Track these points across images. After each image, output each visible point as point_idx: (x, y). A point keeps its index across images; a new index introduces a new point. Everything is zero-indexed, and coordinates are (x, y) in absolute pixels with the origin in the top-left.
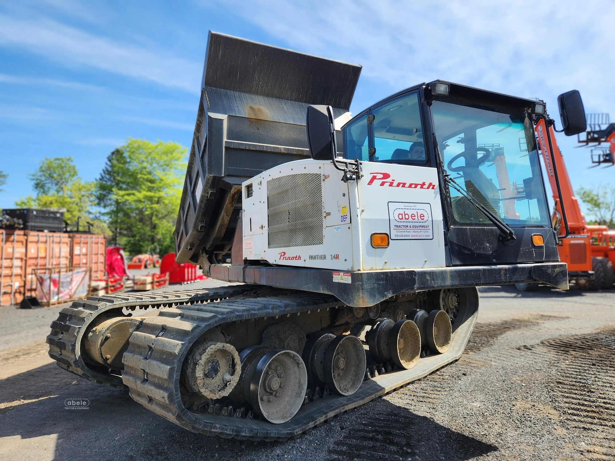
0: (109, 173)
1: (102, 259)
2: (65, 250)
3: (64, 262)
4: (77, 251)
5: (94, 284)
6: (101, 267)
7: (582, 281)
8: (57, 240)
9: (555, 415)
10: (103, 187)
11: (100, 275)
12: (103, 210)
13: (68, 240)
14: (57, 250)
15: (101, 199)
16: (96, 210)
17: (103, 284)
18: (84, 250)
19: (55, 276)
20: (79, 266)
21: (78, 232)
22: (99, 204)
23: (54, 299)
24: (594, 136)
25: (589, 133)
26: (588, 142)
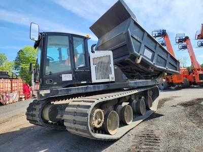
0: (19, 58)
1: (22, 88)
2: (9, 85)
3: (9, 89)
4: (13, 85)
5: (20, 96)
6: (22, 90)
7: (180, 86)
8: (6, 82)
9: (194, 125)
10: (16, 63)
11: (22, 93)
12: (17, 71)
13: (10, 82)
14: (7, 85)
15: (16, 68)
16: (15, 71)
17: (24, 96)
18: (16, 85)
19: (7, 94)
20: (14, 91)
21: (13, 79)
22: (15, 69)
23: (8, 103)
24: (181, 41)
25: (179, 40)
26: (179, 42)
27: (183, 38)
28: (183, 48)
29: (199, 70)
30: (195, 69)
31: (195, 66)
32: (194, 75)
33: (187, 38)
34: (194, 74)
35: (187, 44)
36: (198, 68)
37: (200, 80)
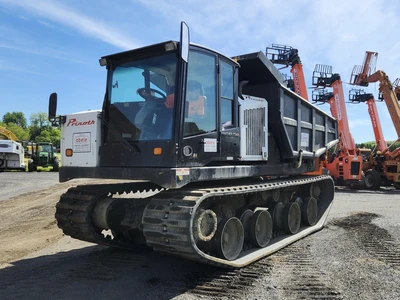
24: (323, 82)
25: (319, 79)
26: (318, 85)
27: (329, 76)
28: (320, 100)
29: (351, 152)
30: (343, 151)
31: (345, 144)
32: (341, 164)
33: (336, 78)
34: (341, 159)
35: (336, 90)
36: (350, 148)
37: (352, 174)
